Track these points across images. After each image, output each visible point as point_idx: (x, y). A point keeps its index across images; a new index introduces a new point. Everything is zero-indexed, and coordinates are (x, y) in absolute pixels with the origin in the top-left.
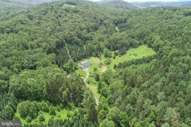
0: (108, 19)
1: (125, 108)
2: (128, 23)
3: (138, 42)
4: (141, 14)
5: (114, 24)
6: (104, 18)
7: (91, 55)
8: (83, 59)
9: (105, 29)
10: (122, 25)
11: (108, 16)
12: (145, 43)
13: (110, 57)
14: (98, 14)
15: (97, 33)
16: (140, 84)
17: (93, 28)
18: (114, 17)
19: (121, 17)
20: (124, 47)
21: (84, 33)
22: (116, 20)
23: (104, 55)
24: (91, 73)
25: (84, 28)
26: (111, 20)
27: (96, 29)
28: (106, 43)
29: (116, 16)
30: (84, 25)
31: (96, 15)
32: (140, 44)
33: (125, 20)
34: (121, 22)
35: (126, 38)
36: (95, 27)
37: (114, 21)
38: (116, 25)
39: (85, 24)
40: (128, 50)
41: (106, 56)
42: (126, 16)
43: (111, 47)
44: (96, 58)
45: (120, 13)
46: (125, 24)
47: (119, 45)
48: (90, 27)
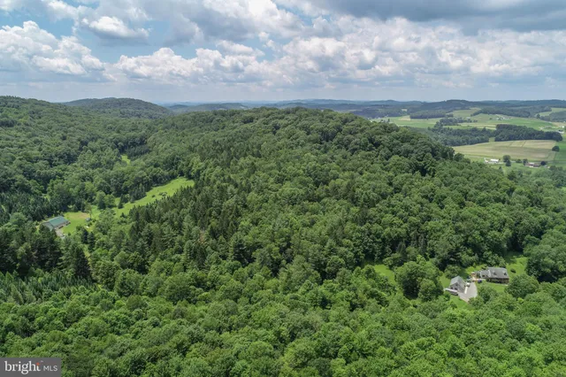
0: (99, 140)
1: (136, 246)
2: (149, 144)
3: (166, 173)
4: (173, 125)
5: (117, 150)
6: (89, 137)
7: (65, 209)
8: (46, 216)
9: (93, 159)
10: (138, 149)
11: (99, 133)
12: (182, 174)
13: (111, 207)
14: (71, 129)
15: (76, 166)
16: (160, 216)
17: (61, 157)
18: (115, 134)
19: (133, 134)
20: (141, 185)
21: (41, 167)
22: (120, 141)
23: (96, 207)
24: (69, 234)
25: (37, 159)
26: (107, 141)
27: (70, 159)
28: (99, 183)
29: (118, 132)
30: (36, 152)
31: (66, 132)
32: (173, 177)
33: (141, 139)
34: (134, 144)
35: (142, 169)
36: (68, 155)
37: (116, 143)
38: (122, 151)
39: (40, 150)
40: (148, 190)
41: (102, 206)
42: (144, 132)
43: (113, 189)
44: (80, 213)
45: (129, 126)
46: (144, 148)
47: (128, 183)
48: (53, 155)
